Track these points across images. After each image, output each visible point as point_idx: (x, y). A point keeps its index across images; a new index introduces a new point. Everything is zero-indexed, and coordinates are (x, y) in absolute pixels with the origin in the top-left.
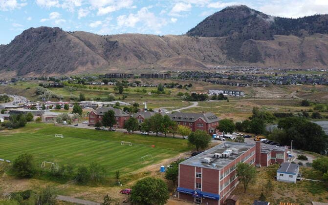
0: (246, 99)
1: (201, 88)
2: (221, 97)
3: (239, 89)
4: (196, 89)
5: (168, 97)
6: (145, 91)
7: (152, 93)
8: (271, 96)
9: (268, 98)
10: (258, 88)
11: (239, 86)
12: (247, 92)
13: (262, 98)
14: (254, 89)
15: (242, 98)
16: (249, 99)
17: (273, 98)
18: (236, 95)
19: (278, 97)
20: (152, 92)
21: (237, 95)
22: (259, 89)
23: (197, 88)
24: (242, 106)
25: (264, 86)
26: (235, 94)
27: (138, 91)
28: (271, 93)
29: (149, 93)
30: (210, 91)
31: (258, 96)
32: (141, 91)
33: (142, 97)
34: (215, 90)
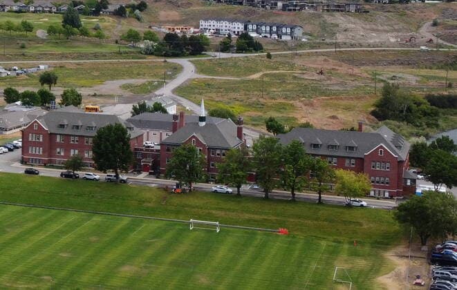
0: (312, 47)
1: (174, 14)
2: (247, 44)
3: (286, 18)
4: (162, 19)
5: (97, 45)
6: (28, 27)
7: (49, 32)
8: (374, 38)
9: (369, 46)
10: (337, 14)
11: (284, 8)
12: (308, 28)
13: (352, 46)
14: (328, 18)
15: (301, 46)
16: (319, 47)
17: (382, 45)
18: (280, 36)
19: (393, 40)
20: (51, 30)
21: (284, 38)
22: (340, 19)
23: (162, 13)
24: (321, 73)
25: (353, 9)
26: (277, 33)
27: (9, 29)
28: (373, 30)
29: (41, 33)
30: (203, 24)
31: (340, 38)
32: (18, 29)
33: (23, 47)
34: (218, 20)
